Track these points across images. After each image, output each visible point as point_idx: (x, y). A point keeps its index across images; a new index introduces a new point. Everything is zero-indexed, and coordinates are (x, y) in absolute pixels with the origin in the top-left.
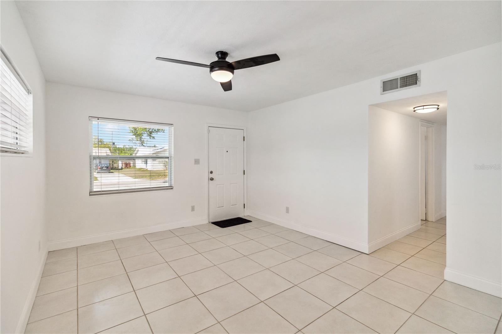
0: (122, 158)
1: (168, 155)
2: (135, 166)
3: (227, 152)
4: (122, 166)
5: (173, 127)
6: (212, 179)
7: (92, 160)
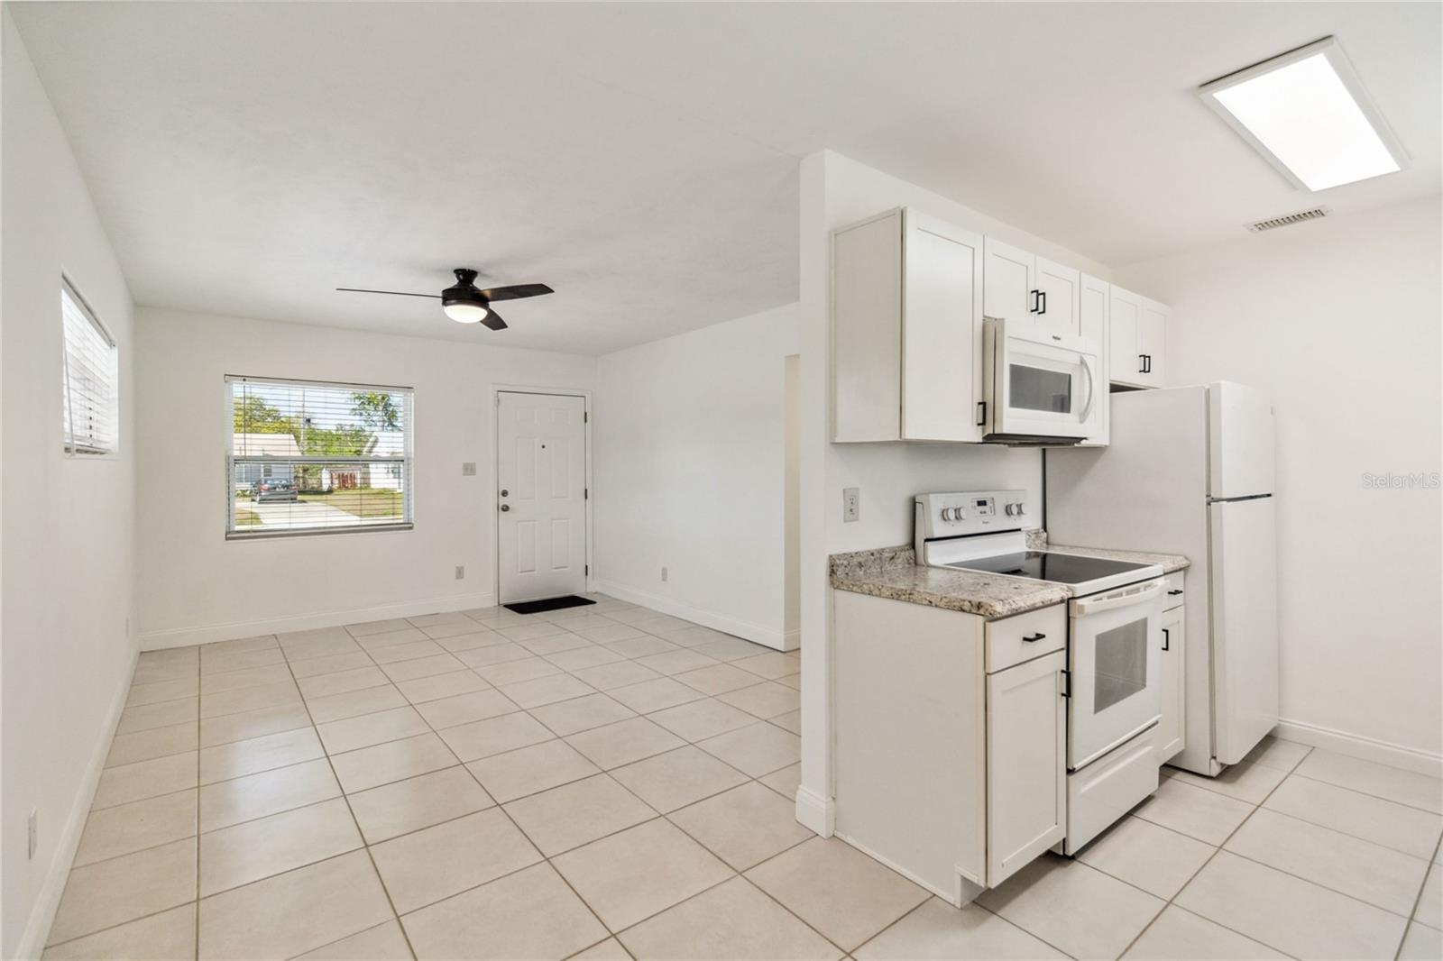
0: (329, 463)
1: (401, 455)
2: (369, 484)
3: (543, 447)
4: (332, 483)
5: (413, 394)
6: (506, 509)
7: (232, 465)
